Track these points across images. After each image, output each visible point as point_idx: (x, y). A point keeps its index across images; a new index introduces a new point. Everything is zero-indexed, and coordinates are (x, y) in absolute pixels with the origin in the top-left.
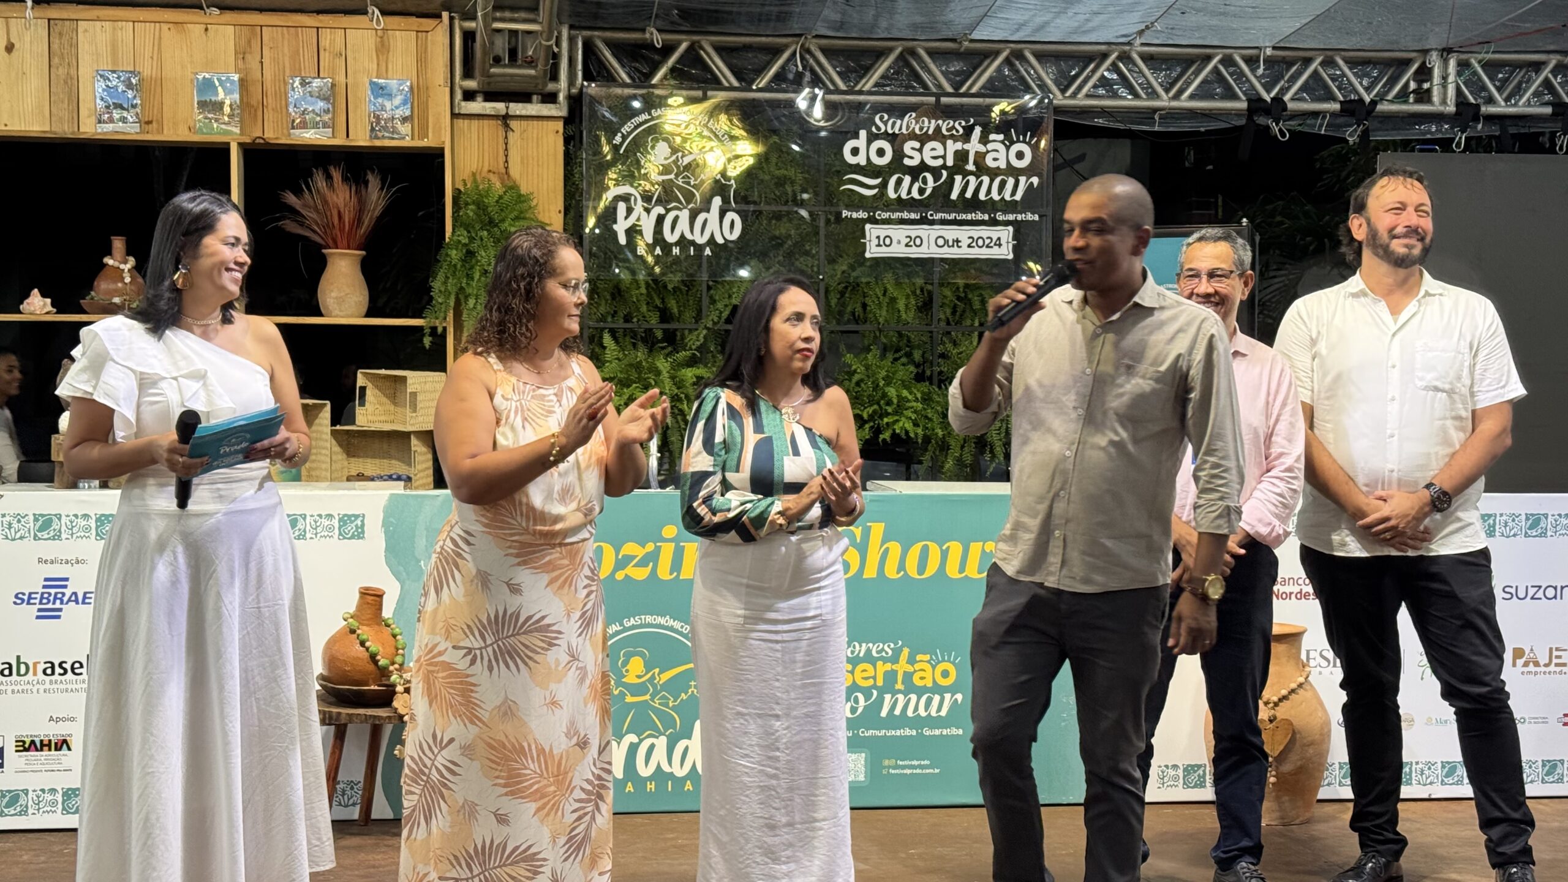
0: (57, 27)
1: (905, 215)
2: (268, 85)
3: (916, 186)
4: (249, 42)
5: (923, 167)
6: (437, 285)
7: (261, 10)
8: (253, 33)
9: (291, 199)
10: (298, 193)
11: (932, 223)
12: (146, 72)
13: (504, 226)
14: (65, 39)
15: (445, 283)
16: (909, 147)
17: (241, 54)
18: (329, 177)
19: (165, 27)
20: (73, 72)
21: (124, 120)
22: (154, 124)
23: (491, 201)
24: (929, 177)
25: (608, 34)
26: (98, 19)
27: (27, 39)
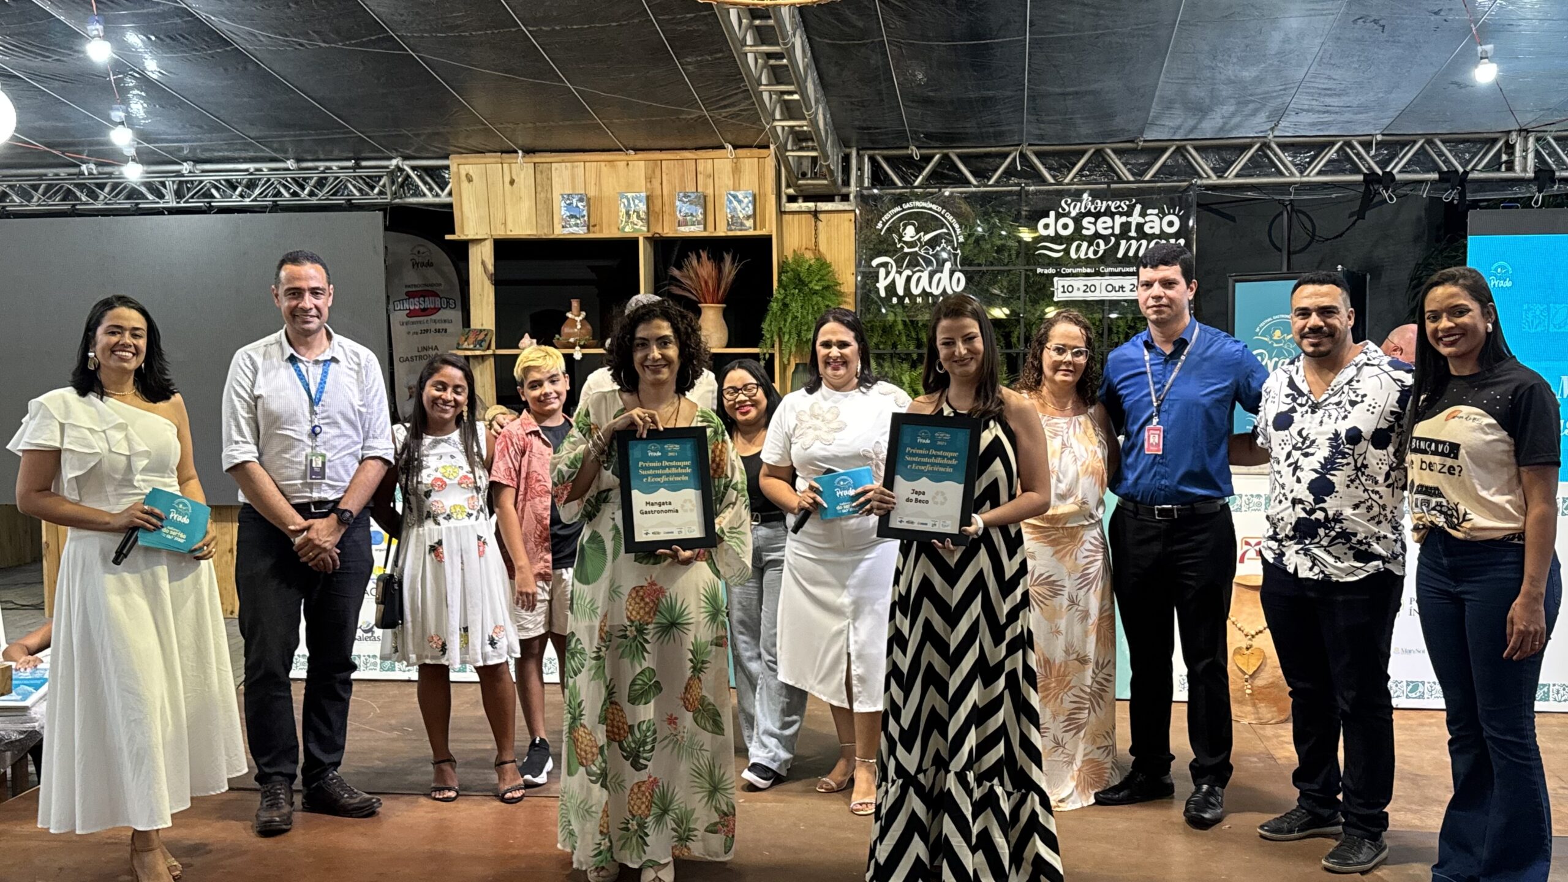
0: (539, 168)
1: (1084, 270)
2: (666, 198)
3: (1092, 249)
4: (654, 172)
5: (1097, 235)
6: (765, 326)
7: (661, 150)
8: (656, 165)
9: (676, 272)
10: (680, 268)
11: (1103, 275)
12: (592, 192)
13: (811, 286)
14: (544, 175)
15: (770, 325)
16: (1086, 221)
17: (649, 179)
18: (699, 257)
19: (603, 164)
20: (549, 195)
21: (577, 225)
22: (597, 228)
23: (803, 270)
24: (1101, 242)
25: (885, 152)
26: (563, 162)
27: (522, 176)
